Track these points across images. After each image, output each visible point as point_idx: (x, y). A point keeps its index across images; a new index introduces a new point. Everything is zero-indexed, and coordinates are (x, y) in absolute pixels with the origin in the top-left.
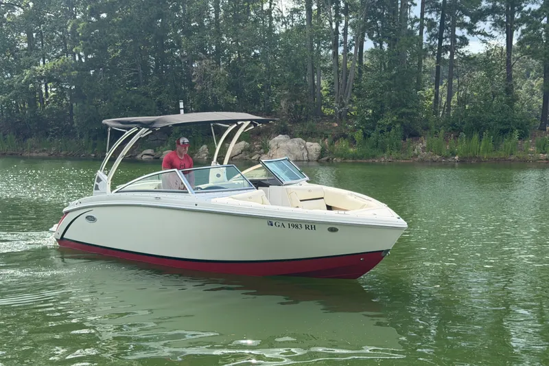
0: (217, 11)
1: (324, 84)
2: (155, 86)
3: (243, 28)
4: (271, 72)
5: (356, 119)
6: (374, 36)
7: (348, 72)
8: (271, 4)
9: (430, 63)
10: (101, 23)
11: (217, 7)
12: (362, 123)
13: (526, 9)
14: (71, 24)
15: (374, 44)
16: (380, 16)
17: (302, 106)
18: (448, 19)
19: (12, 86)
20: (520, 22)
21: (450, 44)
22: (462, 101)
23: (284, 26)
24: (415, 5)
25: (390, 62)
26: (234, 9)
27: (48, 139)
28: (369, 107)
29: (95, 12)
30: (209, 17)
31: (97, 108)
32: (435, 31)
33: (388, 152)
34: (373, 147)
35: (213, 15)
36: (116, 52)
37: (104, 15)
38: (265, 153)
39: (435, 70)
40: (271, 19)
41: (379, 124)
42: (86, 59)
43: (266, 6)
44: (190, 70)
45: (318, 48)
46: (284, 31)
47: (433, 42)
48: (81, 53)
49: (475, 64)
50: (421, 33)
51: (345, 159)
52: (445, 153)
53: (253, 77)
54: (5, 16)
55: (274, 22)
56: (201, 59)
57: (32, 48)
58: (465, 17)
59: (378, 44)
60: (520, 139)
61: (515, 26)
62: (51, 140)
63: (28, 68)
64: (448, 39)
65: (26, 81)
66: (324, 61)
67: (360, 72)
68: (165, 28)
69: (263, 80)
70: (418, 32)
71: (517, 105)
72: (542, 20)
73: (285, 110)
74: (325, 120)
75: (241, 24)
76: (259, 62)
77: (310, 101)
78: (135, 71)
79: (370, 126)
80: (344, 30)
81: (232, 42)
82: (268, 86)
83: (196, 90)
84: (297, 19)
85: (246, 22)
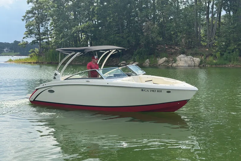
1: (202, 31)
2: (127, 33)
3: (165, 7)
4: (178, 26)
5: (217, 47)
6: (226, 9)
7: (213, 25)
10: (105, 7)
12: (220, 48)
14: (92, 8)
15: (226, 12)
17: (192, 42)
19: (67, 35)
23: (184, 6)
25: (234, 20)
28: (223, 42)
29: (102, 2)
30: (150, 3)
31: (102, 44)
33: (232, 62)
34: (225, 60)
35: (152, 2)
36: (110, 19)
37: (106, 3)
38: (175, 63)
40: (178, 2)
41: (228, 49)
42: (98, 22)
44: (142, 26)
45: (199, 15)
46: (184, 7)
48: (96, 20)
51: (212, 65)
53: (170, 29)
54: (65, 5)
55: (180, 4)
56: (147, 21)
57: (76, 18)
59: (228, 13)
62: (83, 57)
63: (74, 27)
65: (73, 32)
66: (203, 21)
67: (219, 25)
68: (131, 8)
69: (174, 30)
73: (184, 43)
74: (202, 48)
75: (165, 5)
76: (173, 22)
77: (195, 39)
78: (118, 27)
79: (223, 51)
80: (212, 6)
81: (160, 13)
82: (176, 33)
83: (144, 35)
84: (190, 2)
85: (167, 4)
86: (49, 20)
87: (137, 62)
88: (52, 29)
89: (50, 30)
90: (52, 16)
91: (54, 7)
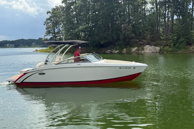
0: (129, 10)
1: (161, 29)
2: (111, 32)
3: (136, 14)
4: (145, 26)
5: (171, 40)
6: (177, 14)
7: (169, 26)
8: (145, 7)
10: (96, 15)
12: (173, 41)
14: (88, 16)
15: (177, 17)
16: (179, 8)
17: (154, 37)
19: (73, 33)
23: (149, 13)
24: (190, 4)
25: (182, 22)
26: (134, 9)
28: (175, 36)
29: (95, 12)
30: (126, 11)
31: (95, 39)
33: (182, 50)
34: (177, 48)
35: (128, 11)
36: (100, 23)
37: (97, 13)
38: (143, 50)
40: (145, 11)
41: (179, 41)
42: (92, 25)
43: (143, 7)
44: (121, 27)
45: (159, 19)
51: (168, 52)
53: (139, 28)
54: (71, 14)
55: (146, 12)
56: (124, 24)
57: (78, 23)
59: (178, 17)
63: (77, 28)
65: (76, 32)
66: (161, 22)
67: (173, 26)
68: (114, 15)
69: (142, 29)
70: (191, 13)
73: (149, 38)
74: (161, 40)
75: (136, 13)
76: (141, 24)
77: (157, 35)
78: (105, 28)
79: (175, 42)
80: (167, 13)
81: (133, 18)
82: (144, 31)
83: (122, 33)
84: (153, 10)
85: (137, 12)
86: (61, 24)
87: (118, 50)
88: (63, 30)
89: (61, 30)
90: (63, 22)
91: (64, 16)
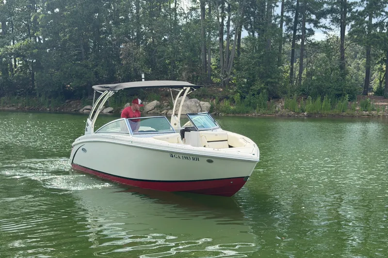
0: (138, 9)
1: (213, 60)
2: (93, 61)
3: (156, 20)
4: (176, 52)
5: (235, 86)
6: (249, 27)
7: (230, 54)
8: (176, 4)
9: (287, 47)
11: (137, 5)
12: (240, 89)
13: (354, 10)
14: (34, 15)
15: (249, 33)
16: (253, 14)
17: (197, 77)
18: (301, 17)
20: (350, 19)
21: (301, 34)
22: (309, 74)
23: (185, 20)
24: (278, 6)
25: (259, 46)
26: (150, 7)
27: (16, 98)
28: (245, 78)
29: (51, 7)
30: (132, 13)
31: (51, 76)
32: (291, 24)
33: (258, 109)
34: (247, 105)
35: (135, 11)
36: (65, 36)
38: (171, 109)
39: (291, 52)
40: (176, 15)
41: (252, 89)
42: (44, 40)
43: (173, 6)
44: (119, 50)
45: (209, 35)
46: (185, 23)
47: (290, 33)
48: (41, 37)
49: (319, 48)
50: (281, 26)
51: (228, 114)
52: (297, 110)
53: (163, 55)
55: (178, 17)
56: (126, 42)
57: (5, 32)
58: (312, 15)
59: (251, 34)
60: (349, 101)
61: (347, 22)
62: (18, 98)
63: (2, 46)
64: (300, 31)
65: (1, 56)
66: (213, 44)
68: (100, 20)
69: (170, 58)
70: (279, 25)
71: (348, 77)
72: (365, 18)
73: (185, 79)
74: (213, 86)
75: (155, 18)
76: (167, 44)
77: (203, 72)
78: (79, 50)
79: (245, 91)
80: (227, 23)
81: (148, 30)
82: (174, 62)
83: (122, 64)
84: (194, 15)
85: (158, 16)
87: (111, 106)
